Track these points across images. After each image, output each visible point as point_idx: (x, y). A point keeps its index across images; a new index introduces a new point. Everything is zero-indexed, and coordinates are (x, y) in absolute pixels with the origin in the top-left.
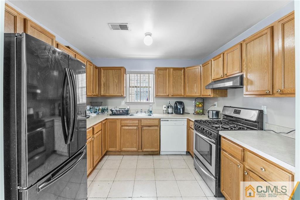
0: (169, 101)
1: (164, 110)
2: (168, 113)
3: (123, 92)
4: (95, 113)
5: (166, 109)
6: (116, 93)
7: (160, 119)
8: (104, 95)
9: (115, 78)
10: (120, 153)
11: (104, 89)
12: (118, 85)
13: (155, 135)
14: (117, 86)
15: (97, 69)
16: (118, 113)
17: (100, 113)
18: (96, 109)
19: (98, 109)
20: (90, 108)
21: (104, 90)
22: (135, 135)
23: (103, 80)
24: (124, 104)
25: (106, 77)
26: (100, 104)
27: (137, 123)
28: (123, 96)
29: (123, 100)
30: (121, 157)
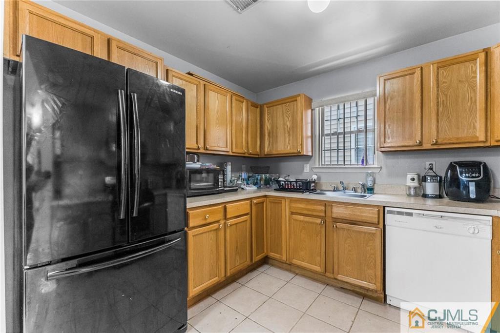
0: (428, 163)
1: (410, 188)
2: (425, 196)
3: (302, 145)
4: (255, 184)
5: (415, 184)
6: (289, 147)
7: (384, 207)
8: (269, 153)
9: (287, 120)
10: (289, 267)
11: (269, 142)
12: (291, 133)
13: (369, 248)
14: (289, 135)
15: (257, 108)
16: (288, 186)
17: (262, 186)
18: (257, 179)
19: (259, 177)
20: (249, 177)
21: (269, 145)
22: (317, 236)
23: (267, 125)
24: (308, 171)
25: (272, 120)
26: (266, 170)
27: (321, 211)
28: (302, 154)
29: (307, 164)
30: (291, 275)
